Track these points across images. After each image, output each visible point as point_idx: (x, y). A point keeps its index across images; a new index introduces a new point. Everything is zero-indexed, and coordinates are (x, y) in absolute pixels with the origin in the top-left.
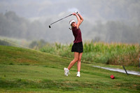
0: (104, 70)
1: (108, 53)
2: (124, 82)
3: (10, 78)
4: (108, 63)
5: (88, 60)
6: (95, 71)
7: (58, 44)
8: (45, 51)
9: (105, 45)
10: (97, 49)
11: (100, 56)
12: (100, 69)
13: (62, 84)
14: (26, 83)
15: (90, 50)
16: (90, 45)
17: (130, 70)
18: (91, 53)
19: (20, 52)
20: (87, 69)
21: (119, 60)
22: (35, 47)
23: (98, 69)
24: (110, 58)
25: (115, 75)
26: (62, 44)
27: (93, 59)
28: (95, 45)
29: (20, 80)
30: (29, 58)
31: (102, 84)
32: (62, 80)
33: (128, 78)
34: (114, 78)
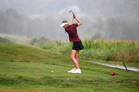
0: (104, 67)
1: (108, 50)
2: (124, 78)
3: (11, 75)
4: (108, 59)
5: (88, 57)
6: (95, 68)
7: (59, 41)
8: (45, 48)
9: (105, 41)
10: (97, 46)
11: (100, 53)
12: (100, 65)
13: (62, 81)
14: (26, 80)
15: (90, 47)
16: (90, 42)
17: (130, 66)
18: (92, 50)
19: (20, 49)
20: (87, 66)
21: (118, 57)
22: (35, 44)
23: (98, 65)
24: (110, 54)
25: (115, 72)
26: (62, 41)
27: (93, 55)
28: (95, 42)
29: (21, 77)
30: (29, 55)
31: (102, 81)
32: (62, 77)
33: (128, 74)
34: (114, 74)
